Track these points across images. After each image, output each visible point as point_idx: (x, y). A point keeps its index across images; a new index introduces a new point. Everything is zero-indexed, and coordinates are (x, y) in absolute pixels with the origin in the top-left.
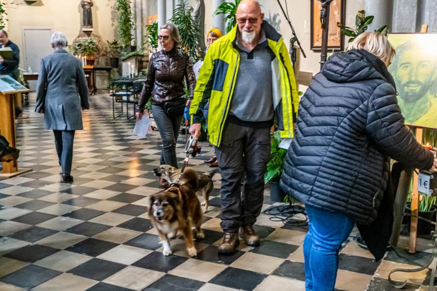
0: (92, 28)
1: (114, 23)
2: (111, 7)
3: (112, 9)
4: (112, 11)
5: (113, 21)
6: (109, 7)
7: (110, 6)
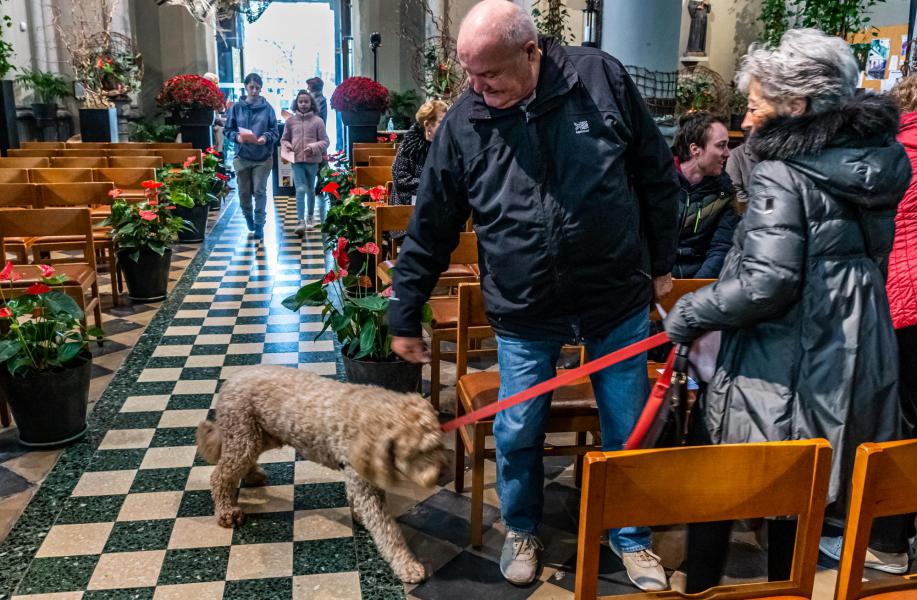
0: (705, 55)
1: (739, 46)
2: (738, 15)
3: (738, 19)
4: (738, 22)
5: (738, 43)
6: (734, 14)
7: (736, 11)
